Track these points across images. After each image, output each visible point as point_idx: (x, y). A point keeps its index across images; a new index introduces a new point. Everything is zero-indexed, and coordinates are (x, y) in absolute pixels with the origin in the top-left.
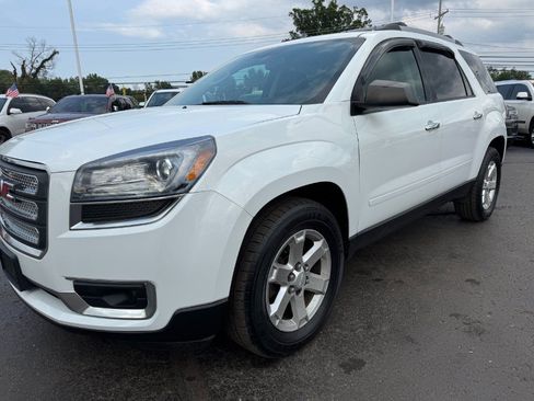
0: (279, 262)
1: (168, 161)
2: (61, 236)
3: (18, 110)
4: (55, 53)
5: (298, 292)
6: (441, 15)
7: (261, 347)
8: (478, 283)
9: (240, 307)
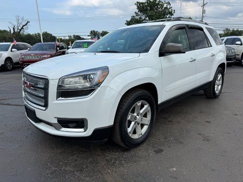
0: (131, 112)
1: (92, 75)
2: (54, 102)
3: (15, 50)
4: (28, 22)
5: (138, 124)
6: (204, 5)
7: (125, 144)
8: (210, 123)
9: (117, 128)
